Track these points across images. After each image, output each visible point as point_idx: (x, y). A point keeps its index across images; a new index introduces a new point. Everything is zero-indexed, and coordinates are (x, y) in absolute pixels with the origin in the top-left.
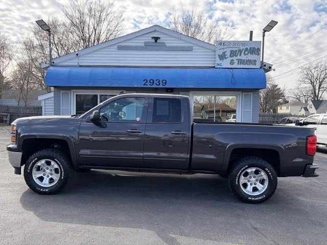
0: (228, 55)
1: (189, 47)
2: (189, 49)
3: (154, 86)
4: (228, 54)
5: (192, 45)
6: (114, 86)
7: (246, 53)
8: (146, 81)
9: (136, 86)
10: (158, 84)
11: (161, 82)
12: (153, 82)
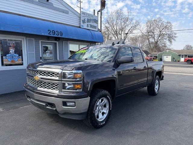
0: (86, 22)
1: (67, 11)
2: (67, 13)
3: (55, 36)
4: (86, 20)
5: (68, 10)
6: (25, 32)
7: (93, 21)
8: (49, 31)
9: (43, 34)
10: (58, 34)
11: (59, 33)
12: (55, 33)
